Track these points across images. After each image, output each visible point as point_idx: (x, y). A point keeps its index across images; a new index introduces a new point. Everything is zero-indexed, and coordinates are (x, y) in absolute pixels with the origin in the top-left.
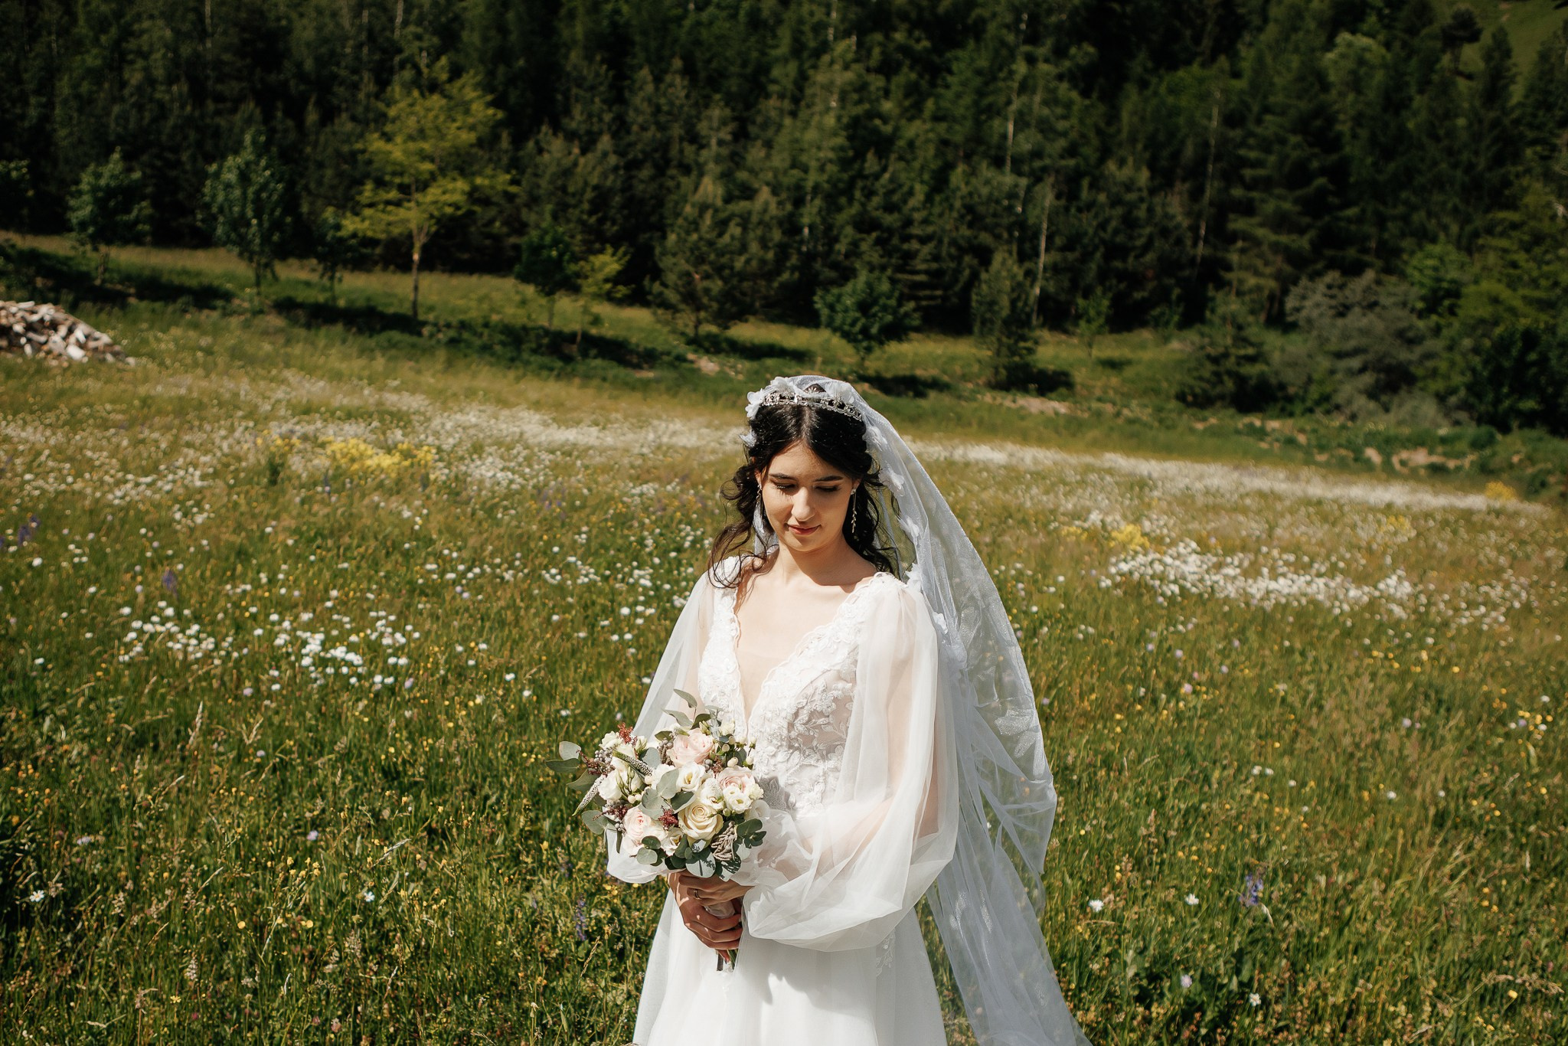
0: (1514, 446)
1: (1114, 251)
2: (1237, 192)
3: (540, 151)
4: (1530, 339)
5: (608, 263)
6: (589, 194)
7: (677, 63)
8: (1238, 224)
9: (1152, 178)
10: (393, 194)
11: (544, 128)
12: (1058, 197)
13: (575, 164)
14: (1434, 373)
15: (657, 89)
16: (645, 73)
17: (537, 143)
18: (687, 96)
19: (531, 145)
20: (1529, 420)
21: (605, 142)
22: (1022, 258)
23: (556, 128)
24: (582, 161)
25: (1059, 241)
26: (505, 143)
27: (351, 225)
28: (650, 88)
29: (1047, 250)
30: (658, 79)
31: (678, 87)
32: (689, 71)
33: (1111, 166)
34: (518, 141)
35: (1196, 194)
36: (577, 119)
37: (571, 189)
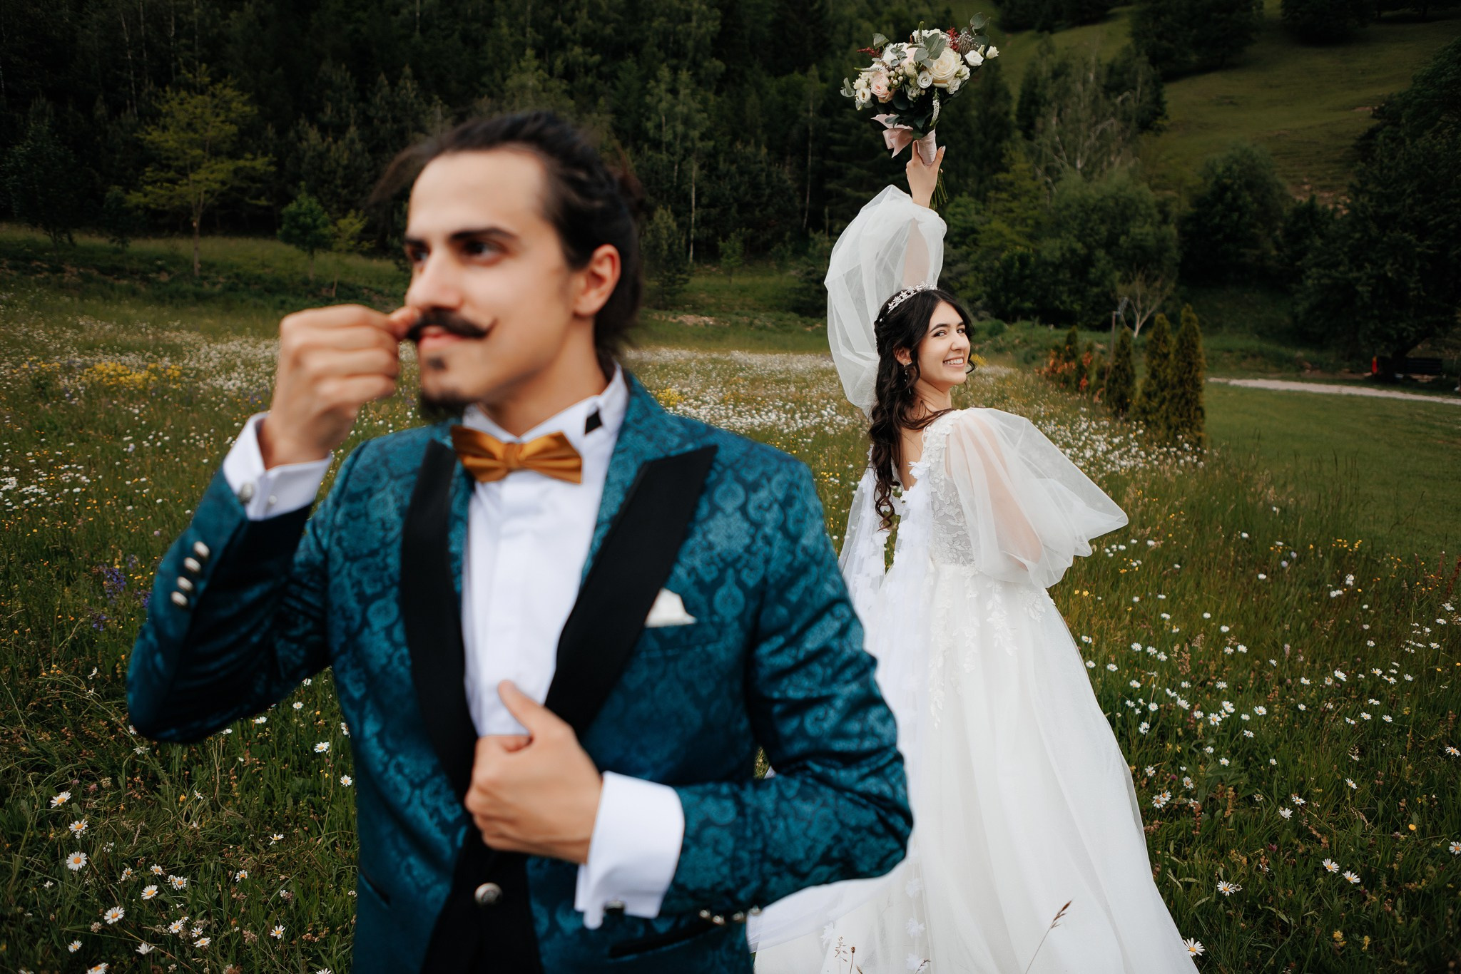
0: (1015, 332)
1: (744, 207)
2: (829, 163)
3: (300, 139)
4: (1024, 260)
5: (352, 224)
6: (340, 172)
7: (407, 71)
8: (831, 186)
9: (768, 154)
10: (171, 174)
11: (302, 122)
12: (702, 167)
13: (328, 150)
14: (964, 287)
15: (393, 90)
16: (382, 78)
17: (297, 132)
18: (416, 97)
19: (292, 134)
20: (1026, 315)
21: (353, 132)
22: (677, 214)
23: (312, 120)
24: (333, 147)
25: (704, 200)
26: (270, 131)
27: (135, 198)
28: (386, 90)
29: (696, 207)
30: (393, 83)
31: (409, 87)
32: (417, 76)
33: (739, 146)
34: (281, 132)
35: (802, 166)
36: (328, 114)
37: (326, 169)
